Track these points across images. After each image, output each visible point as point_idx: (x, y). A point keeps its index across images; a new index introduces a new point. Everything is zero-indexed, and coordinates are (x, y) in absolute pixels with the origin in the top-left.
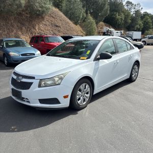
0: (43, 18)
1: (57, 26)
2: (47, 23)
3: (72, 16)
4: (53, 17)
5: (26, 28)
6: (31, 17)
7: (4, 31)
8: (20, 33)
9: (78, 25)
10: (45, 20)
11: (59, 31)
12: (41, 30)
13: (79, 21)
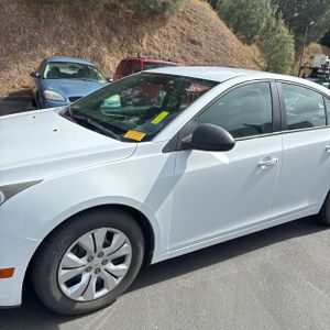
0: (164, 20)
1: (193, 42)
2: (172, 33)
3: (243, 23)
4: (188, 20)
5: (119, 39)
6: (136, 16)
7: (72, 43)
8: (105, 49)
9: (254, 46)
10: (168, 26)
11: (196, 54)
12: (154, 47)
13: (258, 36)
